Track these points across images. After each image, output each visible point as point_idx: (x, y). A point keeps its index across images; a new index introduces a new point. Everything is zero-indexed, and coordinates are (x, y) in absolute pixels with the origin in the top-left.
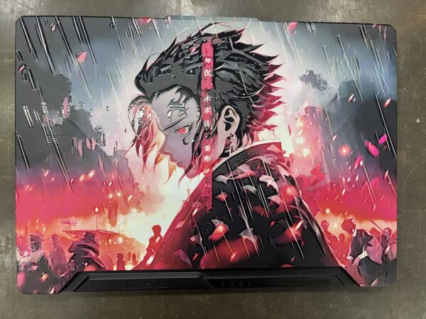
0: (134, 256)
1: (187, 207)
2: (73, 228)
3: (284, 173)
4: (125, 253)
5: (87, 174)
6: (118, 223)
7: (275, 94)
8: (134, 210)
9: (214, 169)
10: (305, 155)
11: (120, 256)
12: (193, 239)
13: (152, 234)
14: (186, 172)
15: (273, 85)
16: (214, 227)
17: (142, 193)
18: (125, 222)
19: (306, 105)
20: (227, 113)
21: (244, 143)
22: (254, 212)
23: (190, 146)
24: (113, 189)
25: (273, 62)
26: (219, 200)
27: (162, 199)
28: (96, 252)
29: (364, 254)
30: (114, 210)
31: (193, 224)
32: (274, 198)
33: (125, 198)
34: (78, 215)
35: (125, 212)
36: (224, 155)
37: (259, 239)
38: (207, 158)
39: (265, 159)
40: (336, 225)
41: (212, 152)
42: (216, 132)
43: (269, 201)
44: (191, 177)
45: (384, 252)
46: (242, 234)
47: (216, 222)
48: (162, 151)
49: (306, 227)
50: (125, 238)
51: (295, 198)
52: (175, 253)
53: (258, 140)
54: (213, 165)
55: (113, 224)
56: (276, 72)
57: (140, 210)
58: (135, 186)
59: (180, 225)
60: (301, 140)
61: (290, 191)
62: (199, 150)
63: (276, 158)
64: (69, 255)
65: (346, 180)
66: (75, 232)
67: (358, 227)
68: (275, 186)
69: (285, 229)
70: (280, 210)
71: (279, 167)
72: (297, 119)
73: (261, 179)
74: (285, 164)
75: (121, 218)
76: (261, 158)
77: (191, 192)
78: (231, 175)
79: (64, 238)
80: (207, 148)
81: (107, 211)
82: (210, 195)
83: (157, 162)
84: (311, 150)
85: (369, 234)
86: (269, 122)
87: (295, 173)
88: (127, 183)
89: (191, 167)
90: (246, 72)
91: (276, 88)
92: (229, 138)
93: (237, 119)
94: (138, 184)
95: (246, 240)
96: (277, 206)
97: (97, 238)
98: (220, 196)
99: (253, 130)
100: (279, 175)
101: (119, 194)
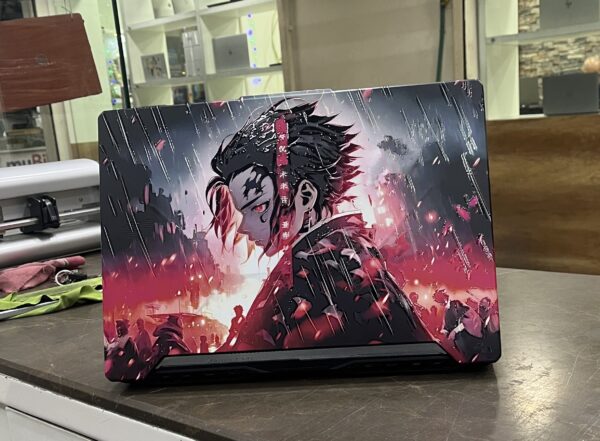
0: (217, 338)
1: (268, 286)
2: (157, 312)
3: (366, 245)
4: (208, 335)
5: (169, 257)
6: (200, 305)
7: (353, 164)
8: (215, 292)
9: (293, 245)
10: (388, 224)
11: (203, 339)
12: (275, 318)
13: (234, 315)
14: (265, 251)
15: (350, 155)
16: (297, 306)
17: (222, 274)
18: (207, 304)
19: (386, 172)
20: (304, 187)
21: (323, 218)
22: (336, 288)
23: (268, 223)
24: (194, 272)
25: (349, 132)
26: (301, 277)
27: (242, 279)
28: (180, 335)
29: (460, 328)
30: (195, 292)
31: (275, 302)
32: (357, 272)
33: (206, 280)
34: (161, 300)
35: (207, 293)
36: (304, 230)
37: (343, 316)
38: (285, 235)
39: (346, 232)
40: (426, 297)
41: (290, 229)
42: (293, 208)
43: (352, 275)
44: (270, 255)
45: (483, 324)
46: (325, 311)
47: (298, 299)
48: (241, 230)
49: (393, 301)
50: (207, 320)
51: (380, 270)
52: (259, 333)
53: (337, 213)
54: (293, 241)
55: (196, 306)
56: (353, 141)
57: (221, 291)
58: (215, 267)
59: (261, 305)
60: (382, 210)
61: (374, 263)
62: (278, 227)
63: (358, 230)
64: (154, 339)
65: (435, 248)
66: (159, 316)
67: (452, 298)
68: (358, 259)
69: (371, 303)
70: (365, 284)
71: (361, 238)
72: (377, 188)
73: (343, 253)
74: (367, 236)
75: (202, 300)
76: (342, 230)
77: (271, 270)
78: (312, 251)
79: (149, 323)
80: (285, 225)
81: (189, 294)
82: (291, 272)
83: (235, 242)
84: (395, 219)
85: (465, 304)
86: (348, 193)
87: (379, 244)
88: (207, 264)
89: (269, 244)
90: (322, 145)
91: (354, 158)
92: (307, 213)
93: (315, 193)
94: (218, 265)
95: (330, 317)
96: (361, 279)
97: (181, 320)
98: (301, 273)
99: (332, 203)
100: (362, 247)
101: (200, 276)
